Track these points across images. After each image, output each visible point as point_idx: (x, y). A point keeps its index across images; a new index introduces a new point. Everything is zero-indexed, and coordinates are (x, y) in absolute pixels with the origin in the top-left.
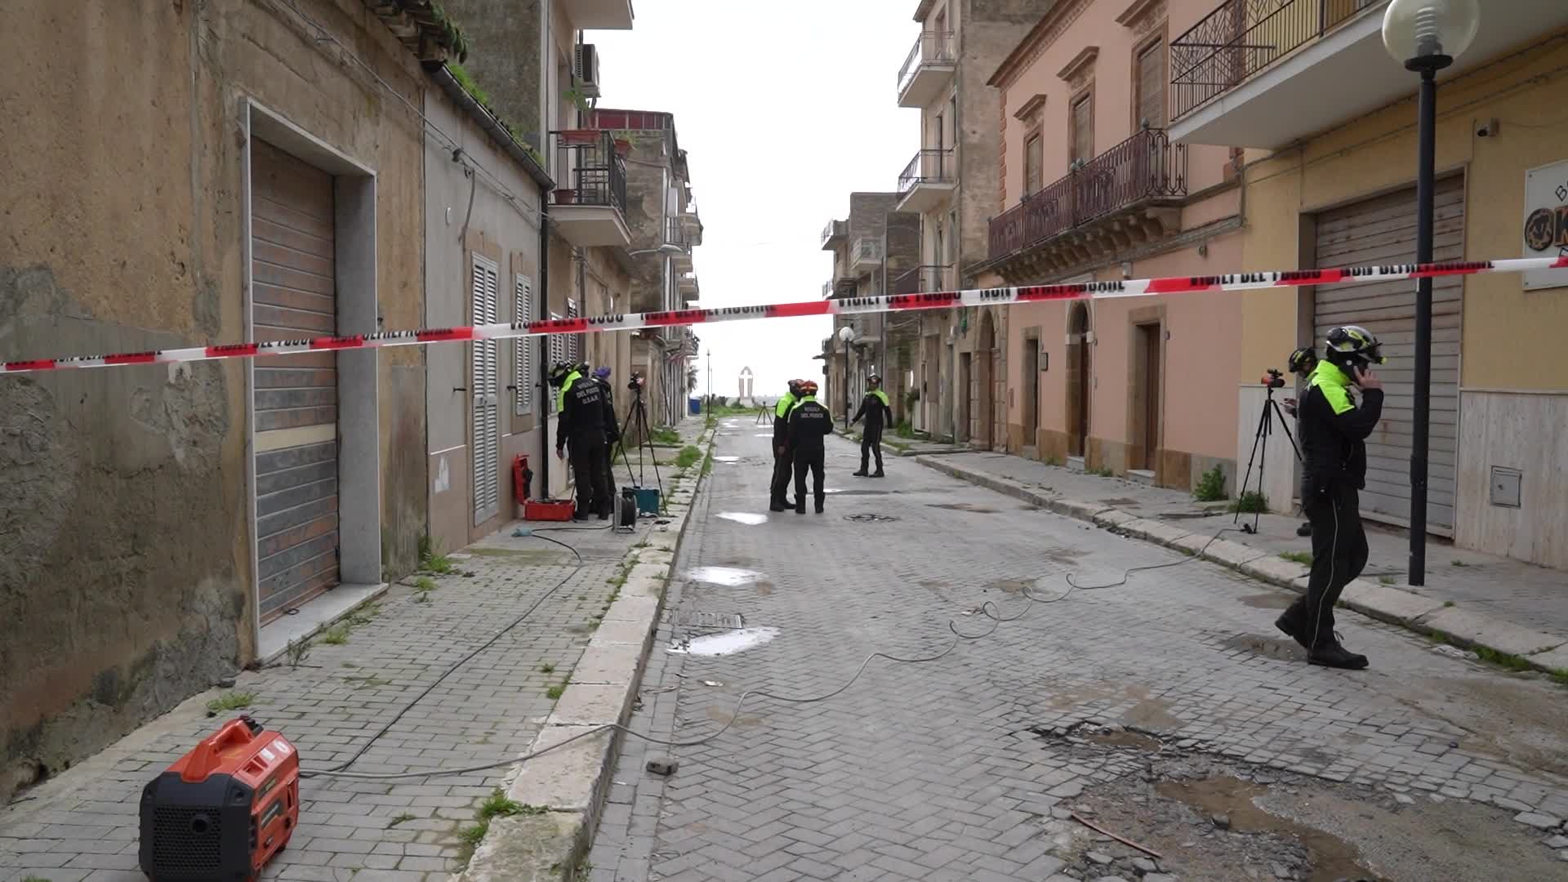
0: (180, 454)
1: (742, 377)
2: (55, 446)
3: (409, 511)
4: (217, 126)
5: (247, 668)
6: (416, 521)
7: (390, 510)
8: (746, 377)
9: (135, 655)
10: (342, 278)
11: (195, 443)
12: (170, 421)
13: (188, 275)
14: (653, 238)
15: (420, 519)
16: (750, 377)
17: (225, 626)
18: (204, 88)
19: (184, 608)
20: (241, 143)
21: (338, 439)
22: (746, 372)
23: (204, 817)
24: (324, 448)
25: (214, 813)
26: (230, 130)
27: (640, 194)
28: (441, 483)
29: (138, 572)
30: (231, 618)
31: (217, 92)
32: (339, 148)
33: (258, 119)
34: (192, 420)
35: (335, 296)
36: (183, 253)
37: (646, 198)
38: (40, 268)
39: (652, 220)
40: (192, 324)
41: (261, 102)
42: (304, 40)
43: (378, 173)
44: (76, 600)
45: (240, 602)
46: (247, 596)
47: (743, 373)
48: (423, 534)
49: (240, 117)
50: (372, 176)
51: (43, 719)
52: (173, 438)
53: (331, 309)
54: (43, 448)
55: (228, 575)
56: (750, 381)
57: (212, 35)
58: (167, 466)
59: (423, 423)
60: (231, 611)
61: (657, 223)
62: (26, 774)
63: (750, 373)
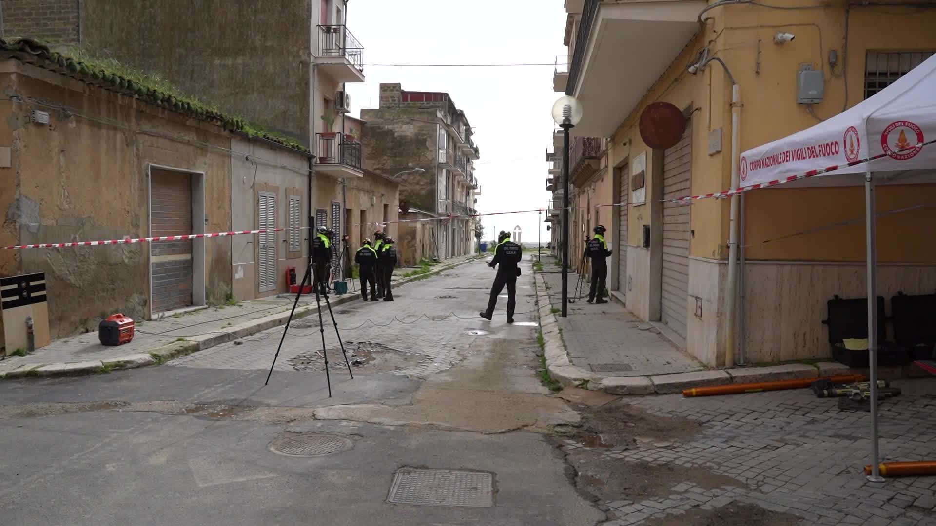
0: (126, 260)
1: (515, 231)
2: (91, 257)
3: (222, 283)
4: (140, 173)
5: (147, 320)
6: (226, 288)
7: (211, 282)
8: (517, 231)
9: (111, 309)
10: (194, 207)
11: (131, 258)
12: (123, 252)
13: (130, 214)
14: (431, 161)
15: (227, 287)
16: (520, 231)
17: (140, 308)
18: (135, 164)
19: (127, 300)
20: (147, 176)
21: (192, 258)
22: (517, 228)
23: (110, 328)
24: (186, 261)
25: (112, 328)
26: (144, 173)
27: (425, 137)
28: (239, 275)
29: (113, 289)
30: (142, 306)
31: (140, 164)
32: (188, 168)
33: (153, 168)
34: (131, 252)
35: (191, 212)
36: (128, 208)
37: (428, 140)
38: (89, 217)
39: (431, 151)
40: (131, 227)
41: (155, 163)
42: (172, 140)
43: (206, 173)
44: (96, 293)
45: (145, 303)
46: (148, 301)
47: (515, 229)
48: (229, 292)
49: (147, 169)
50: (202, 174)
51: (88, 319)
52: (124, 257)
53: (190, 216)
54: (89, 258)
55: (141, 294)
56: (520, 234)
57: (138, 150)
58: (122, 263)
59: (229, 254)
60: (142, 303)
61: (434, 152)
62: (83, 330)
63: (520, 229)
